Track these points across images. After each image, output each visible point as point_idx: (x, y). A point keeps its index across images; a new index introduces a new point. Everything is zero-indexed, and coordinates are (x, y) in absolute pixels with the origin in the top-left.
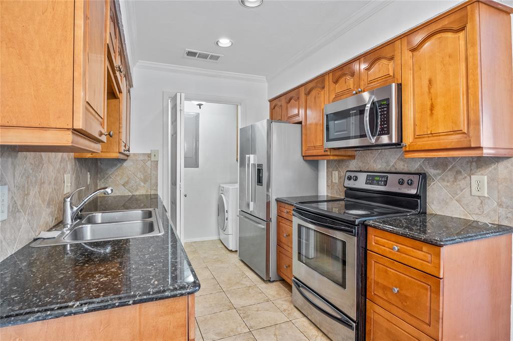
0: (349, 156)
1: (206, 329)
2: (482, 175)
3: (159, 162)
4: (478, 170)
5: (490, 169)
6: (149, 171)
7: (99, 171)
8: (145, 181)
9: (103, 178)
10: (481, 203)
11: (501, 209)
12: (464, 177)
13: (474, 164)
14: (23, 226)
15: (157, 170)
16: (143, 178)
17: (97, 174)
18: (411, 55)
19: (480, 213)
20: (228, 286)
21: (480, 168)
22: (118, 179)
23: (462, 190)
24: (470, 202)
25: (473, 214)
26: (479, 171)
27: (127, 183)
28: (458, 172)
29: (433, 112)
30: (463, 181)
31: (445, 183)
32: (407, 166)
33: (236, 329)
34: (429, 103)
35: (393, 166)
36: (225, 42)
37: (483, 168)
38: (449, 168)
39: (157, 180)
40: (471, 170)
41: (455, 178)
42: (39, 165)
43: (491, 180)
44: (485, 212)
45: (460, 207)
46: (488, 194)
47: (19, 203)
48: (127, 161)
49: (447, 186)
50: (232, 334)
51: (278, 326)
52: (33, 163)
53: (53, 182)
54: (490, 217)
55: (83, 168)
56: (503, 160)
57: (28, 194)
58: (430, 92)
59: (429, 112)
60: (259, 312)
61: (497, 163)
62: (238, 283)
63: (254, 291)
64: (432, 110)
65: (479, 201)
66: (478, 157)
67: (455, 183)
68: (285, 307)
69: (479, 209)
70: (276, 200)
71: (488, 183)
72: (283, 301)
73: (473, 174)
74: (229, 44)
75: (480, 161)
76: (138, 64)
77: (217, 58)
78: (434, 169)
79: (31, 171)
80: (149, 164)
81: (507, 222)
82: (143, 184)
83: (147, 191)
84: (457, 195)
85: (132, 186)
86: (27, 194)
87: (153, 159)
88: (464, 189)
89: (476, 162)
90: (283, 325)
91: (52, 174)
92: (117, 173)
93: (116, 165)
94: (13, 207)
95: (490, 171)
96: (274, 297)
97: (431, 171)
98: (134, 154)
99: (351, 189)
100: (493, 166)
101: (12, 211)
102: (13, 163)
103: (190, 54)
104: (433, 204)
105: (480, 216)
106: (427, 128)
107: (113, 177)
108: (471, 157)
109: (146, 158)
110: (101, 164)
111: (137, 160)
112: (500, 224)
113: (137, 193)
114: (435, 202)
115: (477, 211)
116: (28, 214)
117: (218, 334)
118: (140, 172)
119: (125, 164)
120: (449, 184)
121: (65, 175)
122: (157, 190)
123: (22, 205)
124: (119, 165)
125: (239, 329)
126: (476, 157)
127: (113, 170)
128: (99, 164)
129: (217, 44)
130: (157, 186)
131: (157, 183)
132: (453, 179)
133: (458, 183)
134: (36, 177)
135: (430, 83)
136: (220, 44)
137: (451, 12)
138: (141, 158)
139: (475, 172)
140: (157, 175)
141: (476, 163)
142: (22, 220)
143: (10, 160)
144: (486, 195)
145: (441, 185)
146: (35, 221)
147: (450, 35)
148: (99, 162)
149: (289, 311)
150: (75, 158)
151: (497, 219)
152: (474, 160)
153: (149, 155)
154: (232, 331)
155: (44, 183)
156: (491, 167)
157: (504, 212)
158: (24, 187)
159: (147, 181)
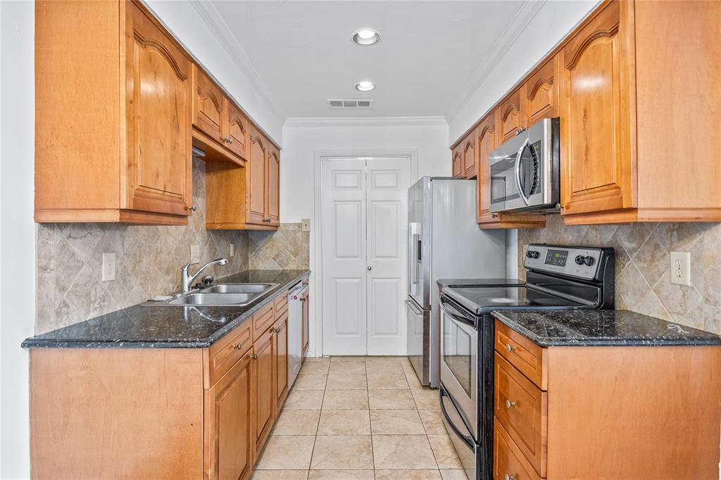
0: (534, 223)
1: (325, 423)
2: (685, 251)
3: (311, 233)
4: (680, 243)
5: (695, 242)
6: (299, 244)
7: (250, 243)
8: (296, 254)
9: (254, 250)
10: (684, 295)
11: (708, 306)
12: (662, 254)
13: (675, 233)
14: (135, 287)
15: (308, 243)
16: (293, 251)
17: (248, 246)
18: (569, 74)
19: (681, 312)
20: (376, 385)
21: (682, 240)
22: (268, 251)
23: (660, 275)
24: (670, 294)
25: (674, 313)
26: (682, 245)
27: (277, 256)
28: (657, 247)
29: (588, 157)
30: (662, 261)
31: (641, 264)
32: (600, 238)
33: (358, 429)
34: (584, 145)
35: (585, 237)
36: (366, 86)
37: (686, 240)
38: (646, 240)
39: (309, 254)
40: (672, 242)
41: (652, 256)
42: (154, 236)
43: (697, 259)
44: (689, 311)
45: (658, 301)
46: (691, 281)
47: (130, 268)
48: (277, 232)
49: (644, 268)
50: (349, 433)
51: (406, 437)
52: (146, 234)
53: (173, 252)
54: (695, 320)
55: (221, 240)
56: (710, 228)
57: (140, 261)
58: (585, 128)
59: (584, 157)
60: (394, 418)
61: (703, 233)
62: (390, 384)
63: (403, 396)
64: (586, 155)
65: (680, 293)
66: (680, 223)
67: (653, 264)
68: (430, 419)
69: (681, 306)
70: (437, 282)
71: (692, 264)
72: (432, 412)
73: (674, 250)
74: (372, 87)
75: (683, 228)
76: (286, 122)
77: (367, 104)
78: (630, 242)
79: (144, 242)
80: (299, 235)
81: (715, 328)
82: (293, 258)
83: (298, 266)
84: (655, 282)
85: (283, 260)
86: (138, 262)
87: (304, 229)
88: (663, 273)
89: (678, 230)
90: (414, 438)
91: (172, 244)
92: (267, 246)
93: (266, 236)
94: (122, 271)
95: (695, 246)
96: (424, 405)
97: (626, 244)
98: (285, 224)
99: (533, 271)
100: (698, 237)
101: (121, 274)
102: (121, 235)
103: (333, 103)
104: (627, 295)
105: (682, 317)
106: (583, 182)
107: (263, 249)
108: (672, 223)
109: (297, 228)
110: (252, 235)
111: (287, 231)
112: (706, 331)
113: (287, 268)
114: (630, 294)
115: (679, 309)
116: (141, 278)
117: (335, 430)
118: (291, 244)
119: (275, 235)
120: (645, 265)
121: (192, 247)
122: (309, 265)
123: (133, 270)
124: (269, 237)
125: (360, 431)
126: (677, 223)
127: (263, 242)
128: (250, 235)
129: (357, 89)
130: (309, 260)
131: (309, 257)
132: (650, 258)
133: (656, 263)
134: (150, 247)
135: (585, 115)
136: (359, 88)
137: (603, 8)
138: (292, 228)
139: (677, 246)
140: (309, 248)
141: (678, 233)
142: (133, 283)
143: (118, 232)
144: (689, 284)
145: (636, 267)
146: (150, 286)
147: (603, 41)
148: (250, 233)
149: (432, 424)
150: (208, 230)
151: (703, 323)
152: (676, 227)
153: (300, 225)
154: (351, 430)
155: (161, 252)
156: (696, 238)
157: (711, 312)
158: (135, 255)
159: (297, 255)
